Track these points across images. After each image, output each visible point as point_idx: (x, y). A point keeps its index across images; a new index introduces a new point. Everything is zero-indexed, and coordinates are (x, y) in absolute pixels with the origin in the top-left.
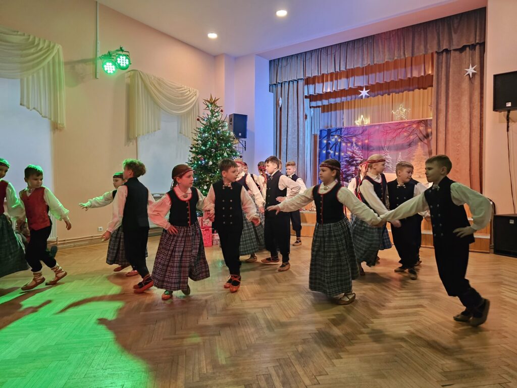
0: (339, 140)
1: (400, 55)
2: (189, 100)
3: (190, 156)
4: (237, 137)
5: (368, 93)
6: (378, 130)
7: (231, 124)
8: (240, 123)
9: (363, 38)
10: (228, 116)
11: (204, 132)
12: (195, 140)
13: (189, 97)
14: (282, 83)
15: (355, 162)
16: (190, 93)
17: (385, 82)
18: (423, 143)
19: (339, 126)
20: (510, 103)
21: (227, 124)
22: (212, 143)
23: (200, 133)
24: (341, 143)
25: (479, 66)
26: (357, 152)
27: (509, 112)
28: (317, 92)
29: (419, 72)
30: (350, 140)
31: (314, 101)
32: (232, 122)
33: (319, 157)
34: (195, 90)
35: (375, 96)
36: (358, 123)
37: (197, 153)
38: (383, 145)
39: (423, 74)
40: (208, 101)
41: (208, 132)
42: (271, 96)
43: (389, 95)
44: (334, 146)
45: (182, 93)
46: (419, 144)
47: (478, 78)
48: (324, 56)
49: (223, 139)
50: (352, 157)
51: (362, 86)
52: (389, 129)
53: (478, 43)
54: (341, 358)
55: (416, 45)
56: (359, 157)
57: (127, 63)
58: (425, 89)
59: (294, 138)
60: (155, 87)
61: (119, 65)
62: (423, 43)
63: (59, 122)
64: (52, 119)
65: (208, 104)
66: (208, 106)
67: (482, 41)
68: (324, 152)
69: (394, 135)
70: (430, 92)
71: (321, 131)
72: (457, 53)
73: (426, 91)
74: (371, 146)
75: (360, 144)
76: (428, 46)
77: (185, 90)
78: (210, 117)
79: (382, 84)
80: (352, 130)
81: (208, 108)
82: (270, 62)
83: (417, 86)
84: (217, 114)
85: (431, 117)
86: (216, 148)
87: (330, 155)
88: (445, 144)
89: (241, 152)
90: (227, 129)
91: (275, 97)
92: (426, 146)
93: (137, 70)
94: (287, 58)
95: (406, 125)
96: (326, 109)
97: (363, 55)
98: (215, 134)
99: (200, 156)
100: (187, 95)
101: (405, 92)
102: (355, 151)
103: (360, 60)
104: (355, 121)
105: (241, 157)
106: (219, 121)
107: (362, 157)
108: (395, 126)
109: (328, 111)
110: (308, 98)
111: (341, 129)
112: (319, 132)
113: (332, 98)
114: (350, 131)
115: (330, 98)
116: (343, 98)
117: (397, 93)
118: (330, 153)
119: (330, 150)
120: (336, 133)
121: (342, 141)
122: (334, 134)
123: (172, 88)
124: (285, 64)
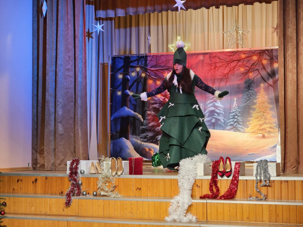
0: (143, 75)
6: (203, 61)
18: (266, 84)
19: (142, 52)
24: (145, 79)
30: (160, 74)
31: (103, 9)
33: (111, 102)
35: (195, 9)
36: (173, 48)
43: (217, 7)
44: (135, 84)
46: (262, 85)
52: (218, 61)
58: (271, 3)
59: (68, 70)
68: (119, 93)
69: (226, 71)
71: (114, 59)
73: (270, 5)
80: (163, 59)
87: (128, 99)
92: (271, 89)
95: (243, 56)
96: (122, 23)
101: (241, 6)
104: (167, 45)
108: (227, 57)
109: (125, 27)
110: (92, 5)
111: (145, 57)
112: (110, 60)
113: (132, 7)
114: (160, 62)
115: (128, 6)
116: (149, 8)
117: (228, 6)
118: (129, 95)
119: (129, 90)
120: (138, 64)
121: (148, 77)
122: (134, 65)
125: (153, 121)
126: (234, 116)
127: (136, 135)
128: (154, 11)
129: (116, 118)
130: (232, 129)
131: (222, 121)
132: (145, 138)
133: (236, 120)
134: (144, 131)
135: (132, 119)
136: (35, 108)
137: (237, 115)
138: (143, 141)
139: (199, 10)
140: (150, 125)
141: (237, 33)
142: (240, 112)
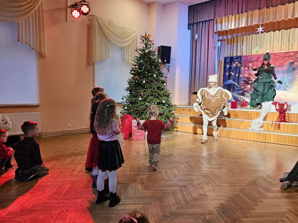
0: (239, 65)
2: (130, 36)
3: (130, 76)
4: (163, 63)
5: (263, 29)
10: (157, 48)
11: (140, 59)
12: (134, 65)
14: (197, 23)
15: (250, 82)
16: (131, 31)
19: (239, 54)
21: (156, 53)
22: (146, 67)
23: (137, 60)
24: (240, 67)
28: (223, 29)
30: (247, 64)
31: (221, 36)
32: (160, 52)
33: (223, 77)
34: (134, 29)
35: (267, 32)
36: (254, 52)
37: (135, 75)
40: (144, 37)
41: (143, 60)
42: (189, 32)
43: (279, 31)
44: (235, 69)
45: (125, 31)
49: (153, 65)
50: (249, 78)
51: (259, 24)
52: (277, 57)
56: (254, 78)
57: (88, 10)
59: (205, 63)
60: (107, 28)
61: (82, 11)
63: (43, 52)
64: (38, 50)
65: (143, 39)
66: (143, 41)
68: (227, 74)
69: (282, 62)
77: (127, 29)
78: (144, 48)
79: (274, 22)
80: (249, 57)
82: (189, 7)
84: (149, 46)
86: (149, 71)
87: (231, 76)
89: (166, 74)
90: (156, 57)
91: (192, 33)
93: (95, 15)
94: (201, 4)
95: (292, 54)
98: (148, 61)
99: (137, 77)
100: (129, 33)
101: (292, 29)
102: (251, 73)
104: (251, 50)
106: (151, 52)
108: (283, 55)
109: (231, 43)
110: (217, 34)
111: (241, 57)
112: (224, 59)
113: (235, 33)
114: (248, 59)
115: (234, 33)
116: (243, 33)
117: (285, 29)
118: (232, 74)
119: (232, 72)
120: (237, 60)
121: (241, 66)
122: (235, 61)
123: (119, 28)
124: (200, 9)
125: (243, 86)
126: (285, 83)
127: (234, 92)
128: (246, 35)
129: (225, 85)
130: (283, 90)
131: (278, 86)
132: (239, 93)
133: (286, 85)
134: (238, 90)
135: (233, 85)
136: (190, 80)
137: (286, 83)
138: (237, 95)
139: (269, 33)
140: (241, 88)
141: (289, 43)
142: (288, 82)
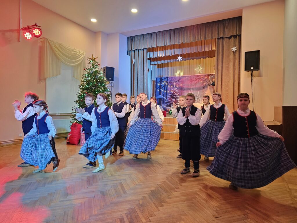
0: (167, 84)
1: (199, 38)
3: (79, 91)
4: (108, 80)
5: (182, 58)
6: (187, 79)
7: (105, 72)
8: (110, 72)
9: (179, 28)
10: (103, 68)
11: (88, 77)
12: (82, 81)
13: (79, 56)
14: (135, 50)
15: (175, 96)
16: (80, 53)
17: (191, 53)
19: (166, 76)
20: (253, 67)
21: (102, 72)
22: (93, 83)
23: (86, 77)
24: (167, 85)
25: (238, 47)
26: (176, 91)
27: (252, 72)
28: (154, 56)
29: (209, 49)
30: (172, 84)
31: (153, 61)
32: (106, 72)
33: (156, 93)
34: (83, 52)
35: (185, 60)
36: (177, 74)
37: (84, 89)
38: (190, 87)
39: (210, 50)
40: (91, 59)
41: (91, 77)
42: (129, 57)
43: (193, 60)
44: (164, 87)
45: (74, 53)
46: (208, 87)
47: (237, 53)
48: (158, 36)
49: (99, 82)
50: (173, 94)
51: (179, 54)
52: (193, 78)
53: (238, 35)
54: (163, 206)
55: (207, 34)
56: (177, 94)
57: (40, 33)
58: (212, 57)
59: (141, 82)
60: (58, 49)
61: (34, 34)
62: (210, 33)
65: (91, 60)
66: (91, 62)
67: (240, 34)
68: (158, 90)
69: (196, 82)
70: (214, 59)
71: (157, 79)
72: (228, 39)
73: (212, 58)
74: (183, 88)
75: (178, 86)
76: (213, 35)
77: (76, 51)
78: (92, 68)
79: (189, 54)
80: (174, 78)
81: (90, 63)
82: (128, 38)
83: (207, 56)
84: (96, 66)
85: (214, 73)
86: (96, 87)
87: (161, 92)
88: (221, 88)
89: (111, 89)
90: (102, 76)
91: (131, 58)
92: (212, 88)
93: (46, 38)
94: (137, 36)
95: (202, 77)
96: (160, 66)
97: (179, 37)
98: (94, 78)
99: (85, 91)
100: (78, 54)
101: (201, 59)
102: (175, 90)
103: (178, 40)
104: (175, 73)
105: (110, 92)
106: (97, 71)
107: (179, 94)
108: (196, 77)
110: (149, 60)
111: (167, 78)
114: (173, 79)
115: (162, 60)
117: (197, 59)
119: (162, 89)
122: (164, 81)
123: (68, 50)
124: (137, 40)
125: (170, 99)
127: (164, 104)
130: (197, 102)
132: (167, 105)
134: (166, 103)
135: (162, 99)
137: (199, 98)
140: (169, 101)
